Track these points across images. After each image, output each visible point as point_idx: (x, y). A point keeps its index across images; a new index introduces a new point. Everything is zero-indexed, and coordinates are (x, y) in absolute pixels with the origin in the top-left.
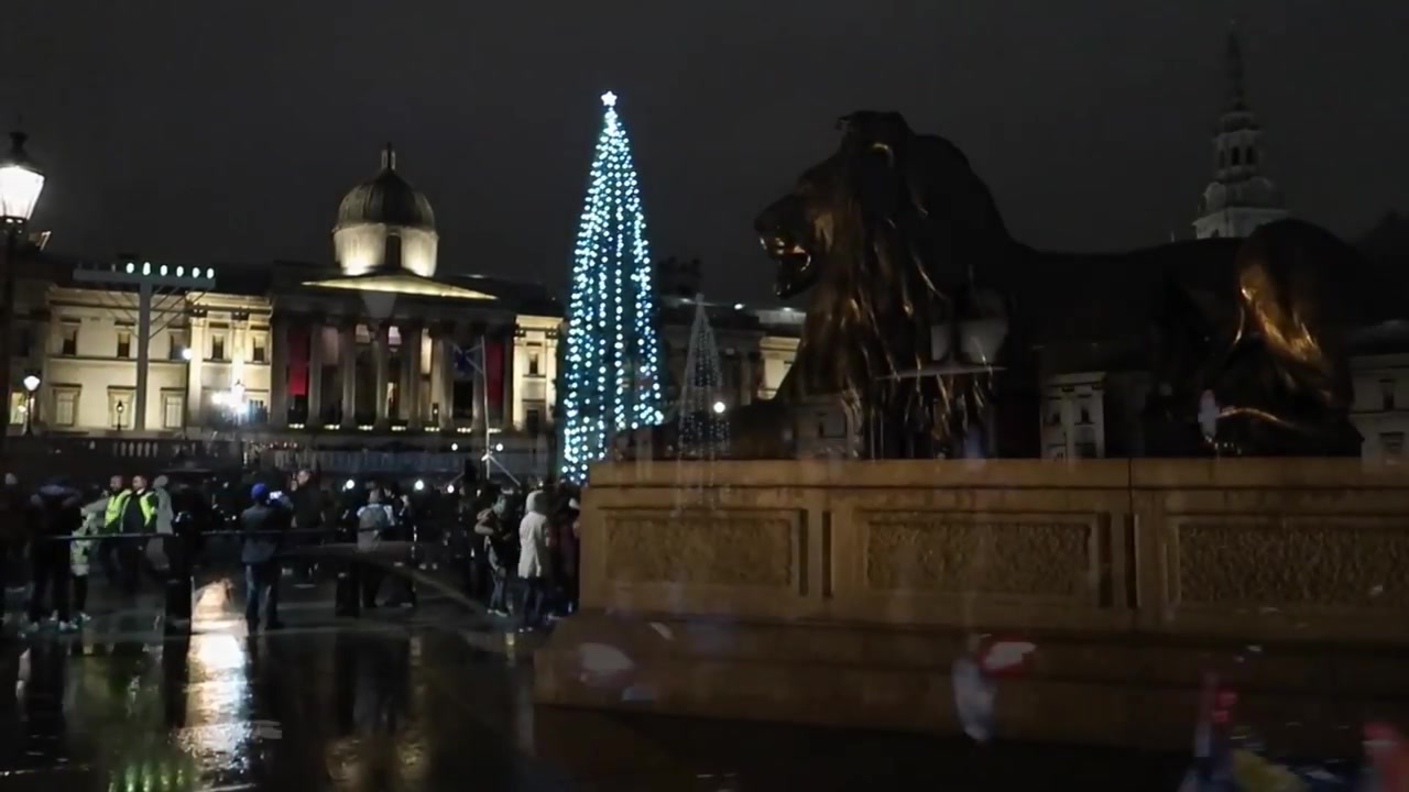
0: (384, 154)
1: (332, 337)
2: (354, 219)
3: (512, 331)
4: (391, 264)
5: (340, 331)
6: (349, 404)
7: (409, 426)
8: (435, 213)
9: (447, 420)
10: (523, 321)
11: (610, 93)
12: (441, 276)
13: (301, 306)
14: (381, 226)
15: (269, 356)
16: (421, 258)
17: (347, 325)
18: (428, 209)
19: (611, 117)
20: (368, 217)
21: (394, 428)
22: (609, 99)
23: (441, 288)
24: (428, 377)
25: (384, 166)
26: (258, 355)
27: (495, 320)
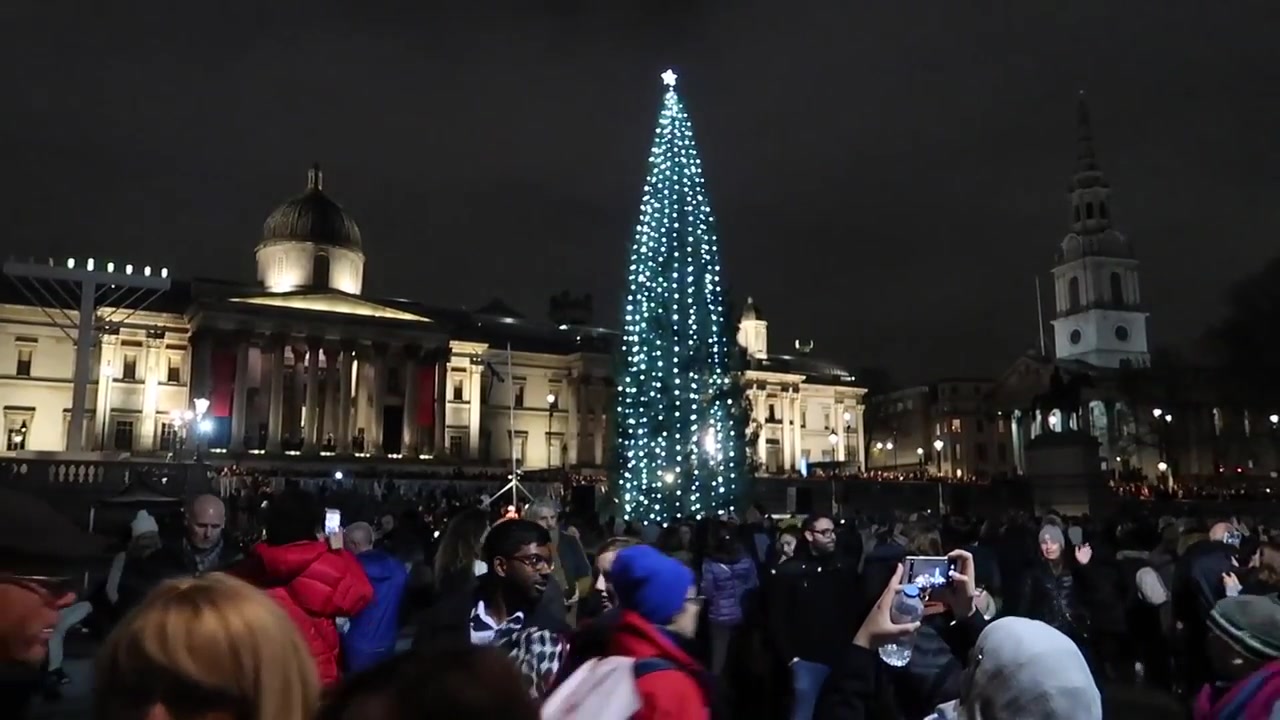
0: (311, 174)
1: (255, 357)
2: (279, 236)
3: (447, 353)
4: (319, 283)
5: (263, 352)
6: (275, 426)
7: (338, 451)
8: (361, 234)
9: (376, 446)
10: (456, 346)
12: (367, 295)
13: (227, 324)
14: (309, 245)
15: (185, 376)
16: (347, 277)
17: (274, 345)
18: (355, 231)
20: (293, 236)
21: (323, 454)
23: (375, 309)
24: (354, 402)
25: (310, 186)
26: (173, 375)
27: (429, 344)
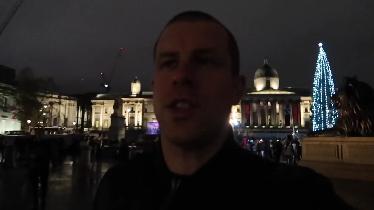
0: (265, 61)
1: (254, 105)
2: (258, 77)
3: (300, 101)
4: (268, 87)
5: (256, 104)
6: (259, 121)
7: (274, 126)
8: (278, 74)
9: (283, 125)
10: (302, 98)
11: (320, 43)
12: (280, 89)
13: (247, 99)
14: (265, 78)
15: (240, 110)
16: (275, 84)
17: (258, 102)
18: (276, 72)
19: (321, 49)
20: (262, 76)
21: (271, 127)
22: (320, 45)
23: (280, 92)
24: (278, 114)
25: (265, 63)
26: (238, 110)
27: (295, 98)
